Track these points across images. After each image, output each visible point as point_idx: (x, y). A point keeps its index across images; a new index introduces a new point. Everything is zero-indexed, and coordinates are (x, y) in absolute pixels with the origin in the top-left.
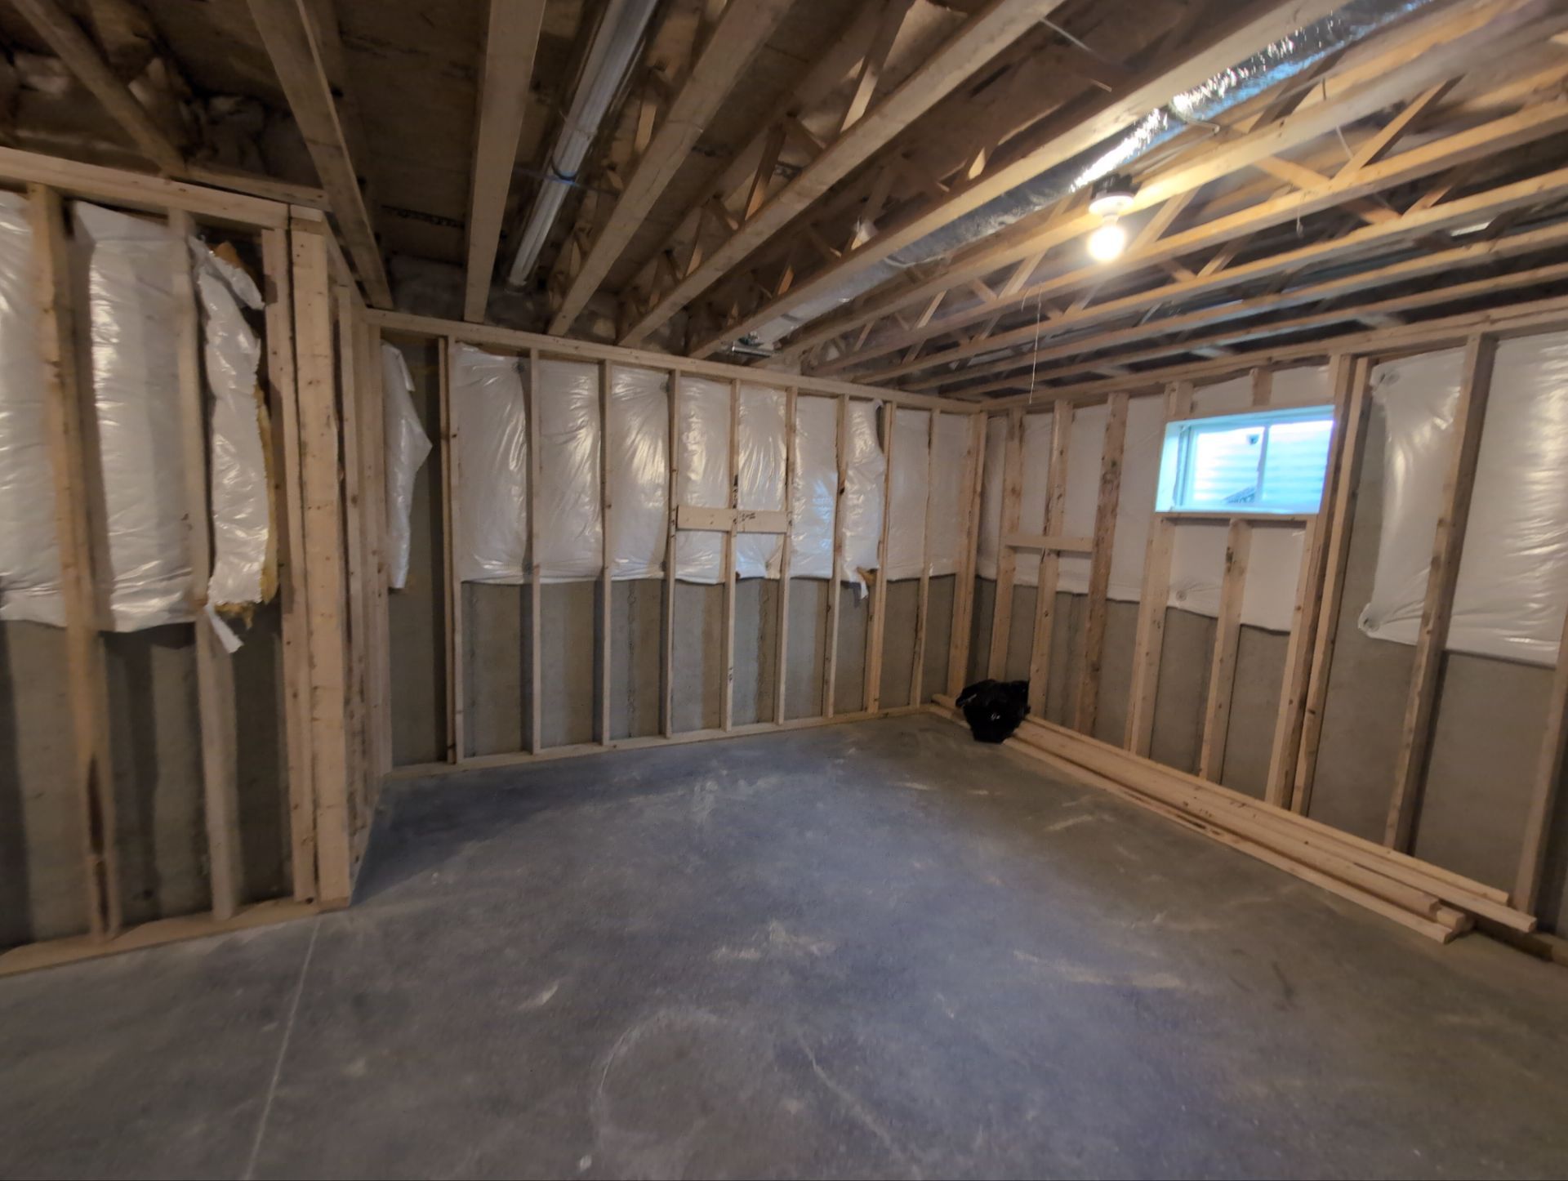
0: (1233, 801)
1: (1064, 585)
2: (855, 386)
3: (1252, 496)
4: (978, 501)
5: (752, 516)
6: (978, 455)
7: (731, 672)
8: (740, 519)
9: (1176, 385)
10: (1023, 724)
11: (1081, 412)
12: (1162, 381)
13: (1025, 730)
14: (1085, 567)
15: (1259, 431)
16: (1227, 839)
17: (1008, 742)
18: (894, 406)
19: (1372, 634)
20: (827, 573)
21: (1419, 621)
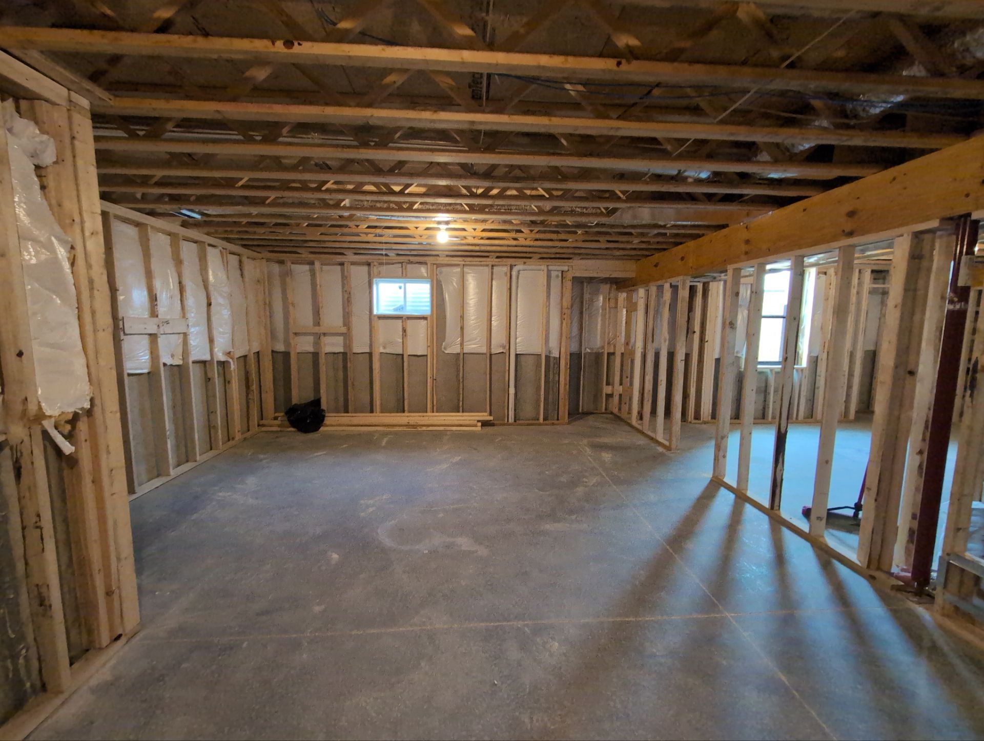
0: (420, 416)
1: (328, 349)
2: (209, 237)
3: (402, 308)
4: (267, 308)
5: (167, 323)
6: (264, 283)
7: (168, 433)
8: (161, 325)
9: (375, 263)
10: (326, 418)
11: (325, 267)
12: (369, 261)
13: (328, 421)
14: (340, 339)
15: (402, 285)
16: (424, 428)
17: (322, 429)
18: (228, 252)
19: (446, 352)
20: (207, 357)
21: (459, 345)
